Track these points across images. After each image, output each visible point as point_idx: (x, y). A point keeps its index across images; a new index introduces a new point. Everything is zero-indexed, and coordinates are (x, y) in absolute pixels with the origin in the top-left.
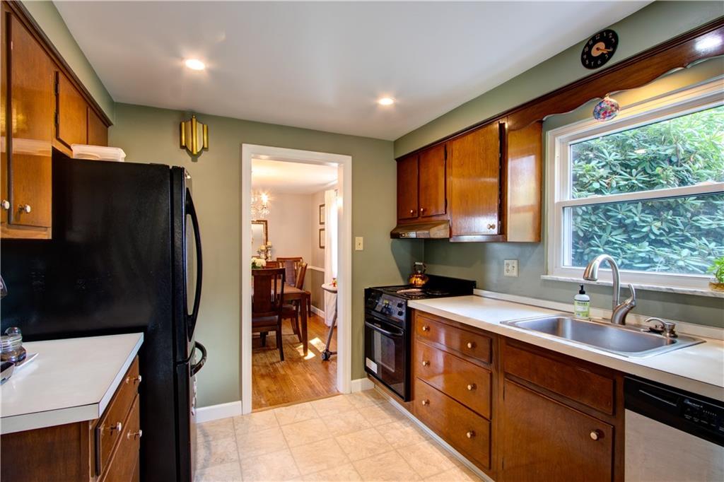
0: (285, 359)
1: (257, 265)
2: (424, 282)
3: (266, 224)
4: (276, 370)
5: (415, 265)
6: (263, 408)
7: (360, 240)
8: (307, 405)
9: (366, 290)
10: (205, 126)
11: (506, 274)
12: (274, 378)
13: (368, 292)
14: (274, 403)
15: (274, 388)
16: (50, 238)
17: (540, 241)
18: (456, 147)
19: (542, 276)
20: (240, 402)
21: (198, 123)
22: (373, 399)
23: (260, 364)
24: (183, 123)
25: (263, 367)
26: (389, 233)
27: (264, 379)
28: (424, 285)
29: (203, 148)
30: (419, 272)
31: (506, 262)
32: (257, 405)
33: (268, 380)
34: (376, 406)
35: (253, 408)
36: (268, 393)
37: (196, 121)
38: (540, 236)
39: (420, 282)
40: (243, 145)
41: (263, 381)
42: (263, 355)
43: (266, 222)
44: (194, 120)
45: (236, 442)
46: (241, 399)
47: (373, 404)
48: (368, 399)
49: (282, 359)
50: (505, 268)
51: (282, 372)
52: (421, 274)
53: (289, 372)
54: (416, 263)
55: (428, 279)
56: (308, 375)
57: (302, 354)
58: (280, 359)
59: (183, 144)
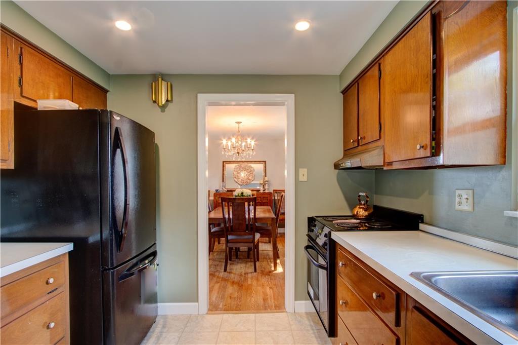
0: (257, 271)
1: (244, 194)
2: (366, 213)
3: (265, 164)
4: (246, 279)
5: (359, 196)
6: (218, 312)
7: (303, 172)
8: (252, 316)
9: (309, 218)
10: (169, 83)
11: (457, 207)
12: (240, 286)
13: (311, 221)
14: (228, 309)
15: (236, 295)
16: (12, 167)
17: (504, 163)
18: (388, 63)
19: (505, 212)
20: (197, 303)
21: (163, 81)
22: (312, 323)
23: (237, 273)
24: (154, 83)
25: (238, 275)
26: (333, 164)
27: (233, 286)
28: (366, 216)
29: (167, 101)
30: (363, 202)
31: (458, 192)
32: (213, 308)
33: (236, 287)
34: (312, 332)
35: (210, 310)
36: (229, 298)
37: (162, 80)
38: (505, 157)
39: (362, 213)
40: (198, 94)
41: (231, 287)
42: (244, 265)
43: (265, 162)
44: (160, 79)
45: (179, 338)
46: (198, 302)
47: (309, 328)
48: (307, 322)
49: (255, 271)
50: (457, 200)
51: (249, 282)
52: (364, 205)
53: (255, 283)
54: (360, 194)
55: (371, 211)
56: (268, 288)
57: (273, 269)
58: (253, 270)
59: (154, 99)
